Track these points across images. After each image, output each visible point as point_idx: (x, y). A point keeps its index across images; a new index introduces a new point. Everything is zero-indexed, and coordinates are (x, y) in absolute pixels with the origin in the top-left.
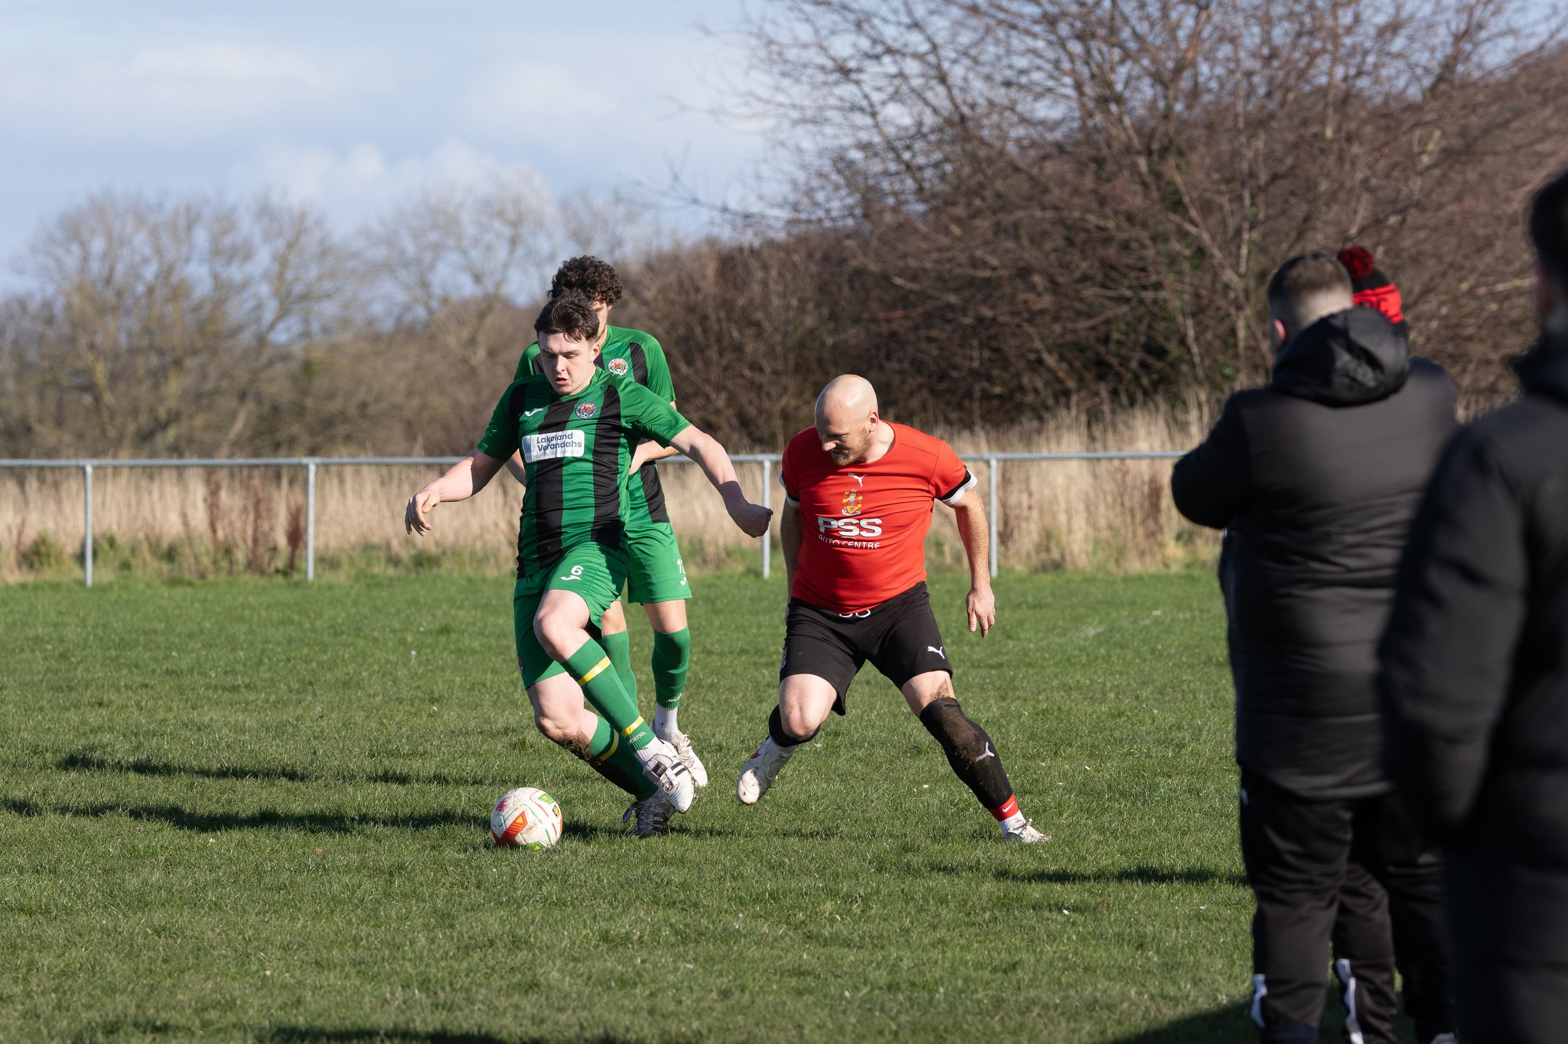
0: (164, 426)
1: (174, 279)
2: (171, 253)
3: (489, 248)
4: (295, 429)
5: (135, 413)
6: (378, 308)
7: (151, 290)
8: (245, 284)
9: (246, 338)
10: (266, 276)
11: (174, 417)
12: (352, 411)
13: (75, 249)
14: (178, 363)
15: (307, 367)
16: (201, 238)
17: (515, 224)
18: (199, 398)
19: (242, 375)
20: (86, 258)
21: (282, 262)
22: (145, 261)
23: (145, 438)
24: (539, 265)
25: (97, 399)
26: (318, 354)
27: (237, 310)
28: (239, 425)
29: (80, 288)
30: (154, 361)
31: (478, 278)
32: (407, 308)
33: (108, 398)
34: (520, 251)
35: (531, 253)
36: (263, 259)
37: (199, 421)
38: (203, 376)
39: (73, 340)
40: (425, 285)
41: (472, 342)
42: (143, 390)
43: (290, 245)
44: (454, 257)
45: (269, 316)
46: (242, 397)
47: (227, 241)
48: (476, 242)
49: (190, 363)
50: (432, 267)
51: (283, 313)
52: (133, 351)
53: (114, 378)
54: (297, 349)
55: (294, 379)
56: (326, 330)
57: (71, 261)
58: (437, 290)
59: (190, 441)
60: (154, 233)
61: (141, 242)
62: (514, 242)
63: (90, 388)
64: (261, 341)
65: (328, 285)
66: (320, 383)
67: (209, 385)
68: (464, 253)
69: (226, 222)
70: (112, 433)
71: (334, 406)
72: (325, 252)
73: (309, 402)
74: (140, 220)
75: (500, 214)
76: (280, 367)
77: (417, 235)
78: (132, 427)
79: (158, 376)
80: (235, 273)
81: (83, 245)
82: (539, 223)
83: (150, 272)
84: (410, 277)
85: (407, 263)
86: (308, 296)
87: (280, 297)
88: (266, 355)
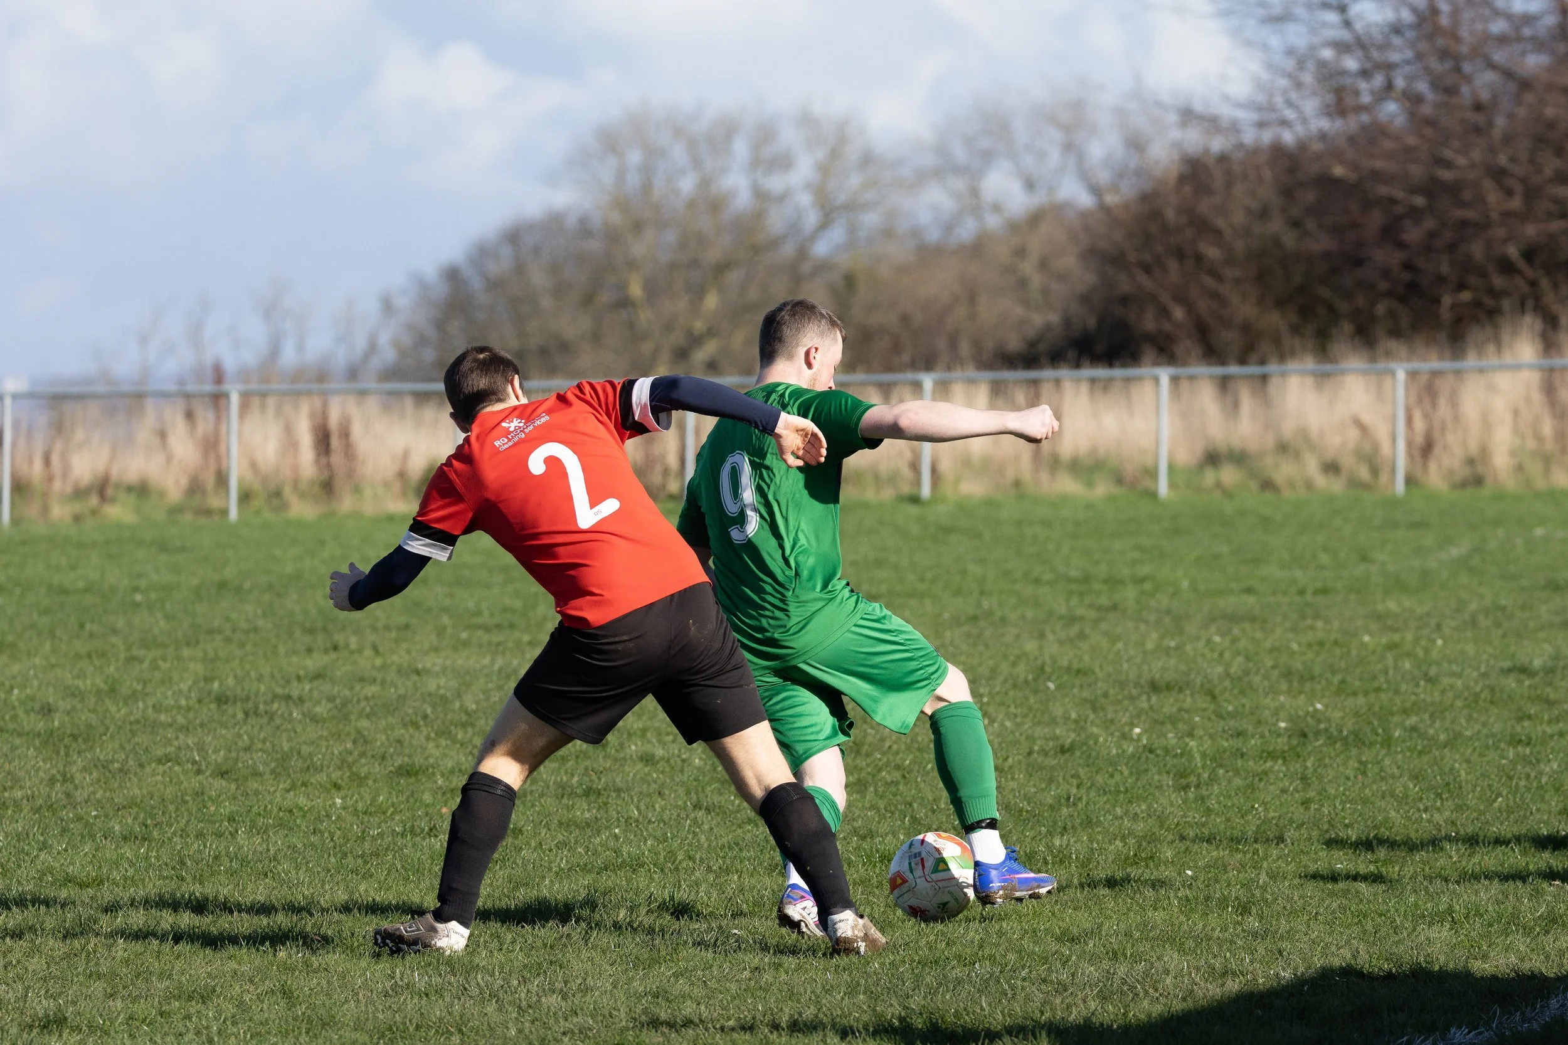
0: (697, 340)
1: (714, 189)
2: (708, 164)
3: (1042, 155)
5: (669, 330)
6: (924, 218)
7: (691, 204)
8: (782, 198)
9: (788, 250)
10: (808, 186)
11: (714, 332)
12: (895, 325)
13: (612, 162)
14: (717, 276)
15: (850, 281)
16: (741, 148)
17: (1068, 129)
18: (739, 312)
20: (622, 172)
21: (824, 170)
22: (683, 173)
23: (684, 354)
25: (635, 316)
26: (861, 265)
27: (776, 221)
29: (616, 202)
30: (694, 275)
31: (1030, 185)
32: (958, 216)
33: (646, 313)
36: (804, 170)
37: (740, 335)
38: (743, 289)
39: (609, 257)
40: (974, 192)
41: (1020, 252)
42: (682, 304)
43: (835, 154)
44: (1006, 164)
45: (810, 227)
47: (768, 150)
48: (1029, 147)
49: (732, 276)
50: (982, 176)
51: (825, 224)
52: (673, 266)
53: (650, 292)
54: (844, 261)
55: (837, 292)
56: (871, 241)
57: (607, 175)
58: (988, 199)
59: (731, 358)
60: (692, 145)
61: (679, 153)
62: (1068, 146)
63: (626, 304)
64: (802, 253)
65: (869, 196)
66: (863, 294)
67: (749, 298)
68: (1017, 159)
69: (765, 134)
70: (649, 349)
71: (879, 318)
72: (867, 159)
74: (678, 132)
75: (1054, 121)
76: (824, 279)
77: (967, 142)
78: (669, 343)
79: (698, 292)
80: (775, 183)
81: (620, 155)
82: (1093, 129)
83: (687, 185)
84: (959, 184)
85: (958, 170)
86: (852, 207)
87: (823, 207)
88: (807, 267)
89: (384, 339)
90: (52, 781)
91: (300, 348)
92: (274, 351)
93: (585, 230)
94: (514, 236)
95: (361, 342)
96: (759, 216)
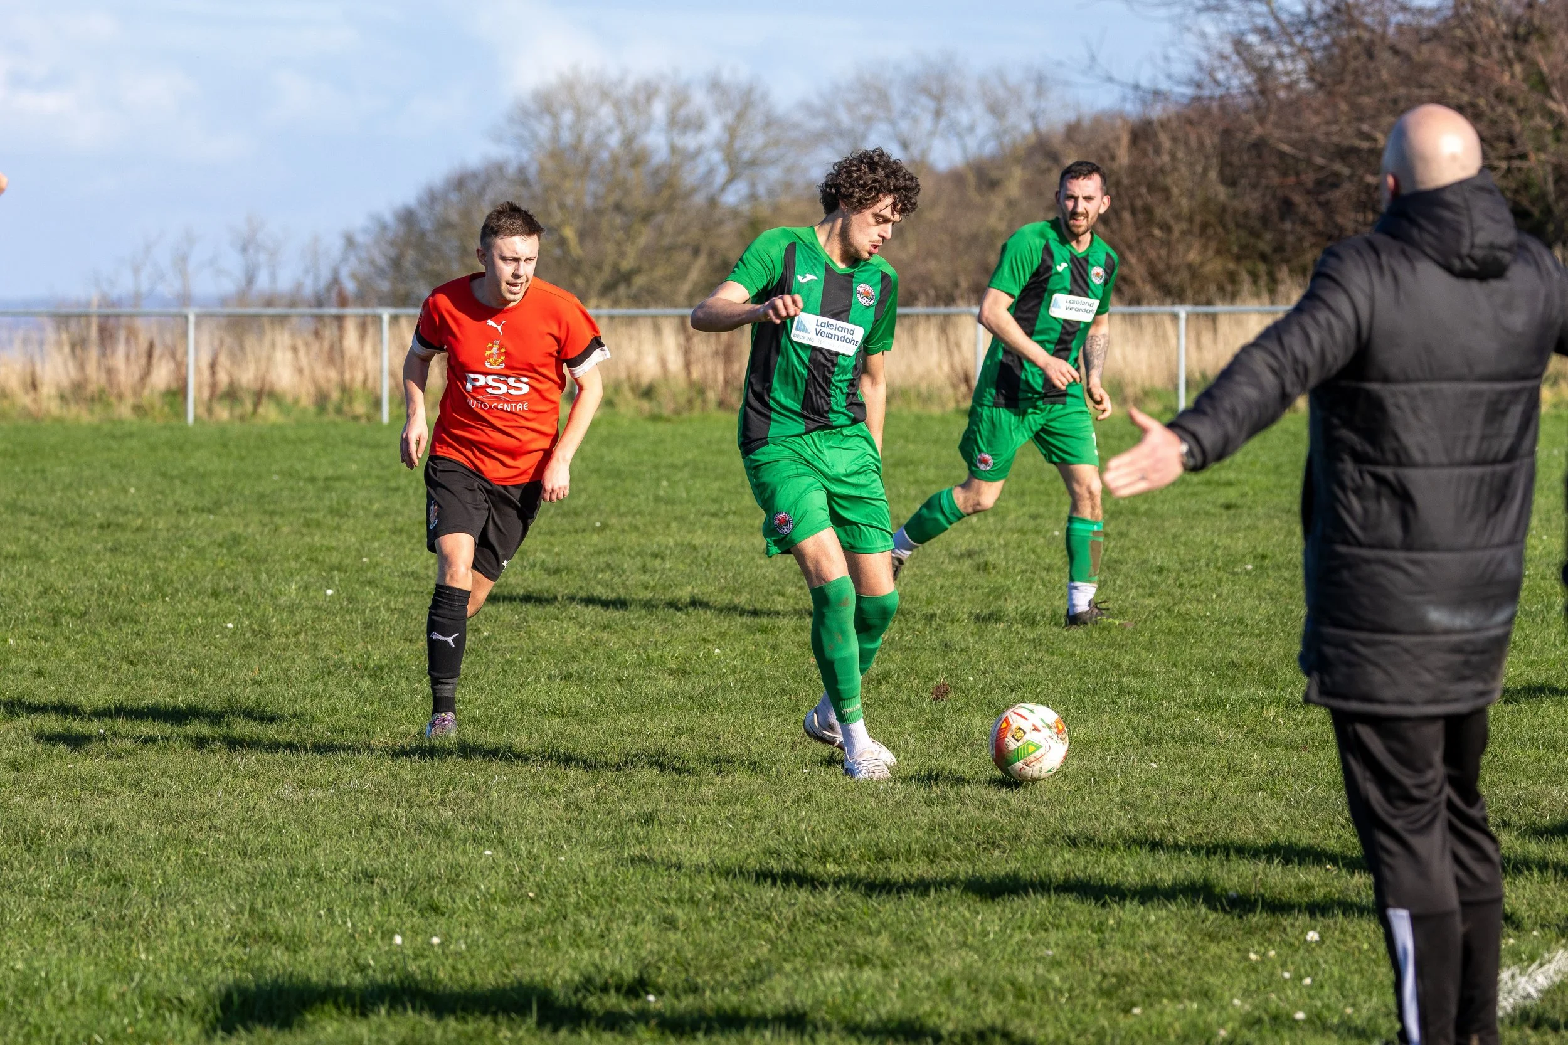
0: (626, 278)
1: (636, 146)
2: (632, 122)
3: (915, 120)
5: (599, 267)
6: (816, 174)
7: (615, 160)
8: (699, 152)
9: (699, 199)
10: (718, 145)
11: (635, 272)
13: (548, 120)
15: (754, 227)
16: (659, 110)
17: (938, 99)
18: (658, 253)
19: (695, 233)
20: (556, 129)
21: (732, 131)
22: (610, 130)
23: (609, 288)
24: (960, 136)
26: (763, 211)
27: (690, 176)
28: (693, 277)
29: (551, 155)
30: (620, 218)
31: (904, 143)
33: (577, 251)
34: (943, 123)
35: (953, 126)
36: (715, 128)
37: (658, 273)
38: (661, 233)
39: (544, 201)
42: (608, 246)
43: (740, 116)
44: (884, 127)
45: (720, 180)
46: (696, 251)
47: (683, 112)
48: (904, 114)
51: (731, 179)
52: (598, 212)
53: (582, 235)
54: (746, 210)
55: (740, 234)
56: (771, 192)
57: (543, 130)
59: (653, 292)
60: (617, 105)
61: (606, 113)
62: (938, 114)
63: (561, 243)
64: (713, 202)
65: (772, 153)
67: (666, 241)
68: (893, 123)
69: (681, 97)
72: (770, 122)
74: (605, 95)
75: (926, 91)
76: (731, 224)
77: (851, 108)
78: (597, 279)
80: (690, 142)
81: (555, 116)
82: (960, 98)
83: (614, 140)
85: (842, 133)
87: (729, 163)
88: (717, 214)
89: (346, 272)
91: (273, 277)
92: (250, 280)
93: (522, 177)
94: (460, 183)
95: (325, 275)
96: (674, 170)
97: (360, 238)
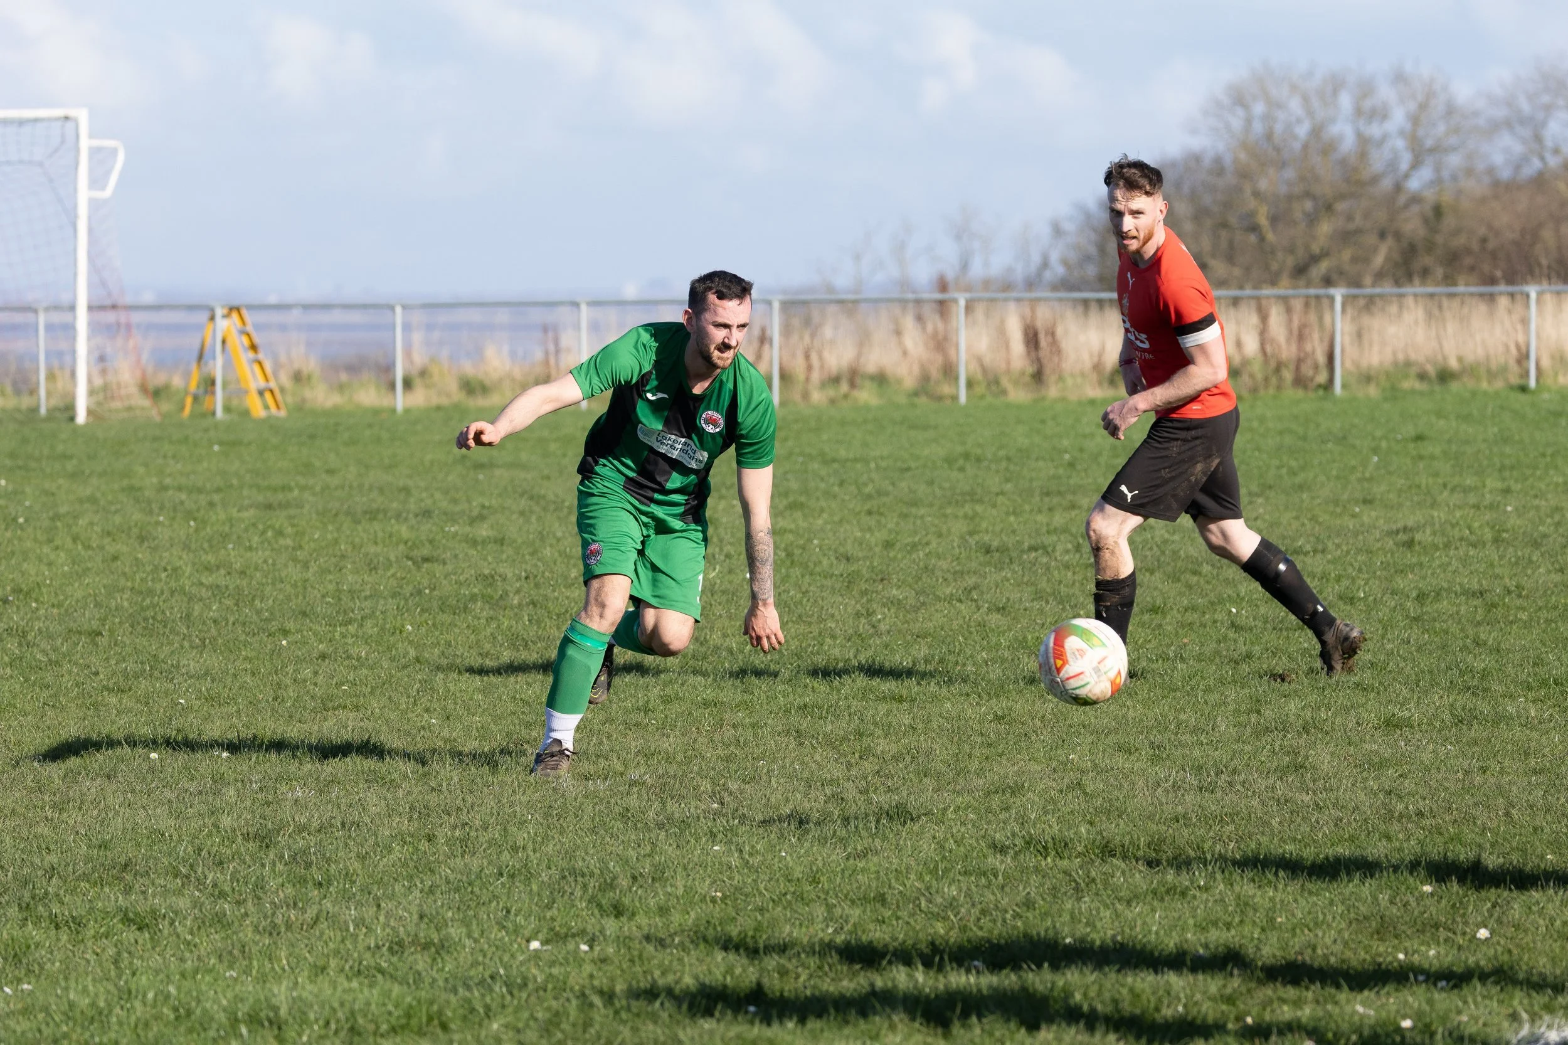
0: (1315, 259)
1: (1324, 135)
2: (1320, 113)
4: (1427, 260)
5: (1291, 250)
6: (1498, 159)
7: (1305, 147)
8: (1384, 140)
9: (1387, 184)
10: (1402, 133)
11: (1325, 254)
12: (1475, 246)
13: (1240, 112)
14: (1329, 208)
15: (1438, 211)
16: (1346, 102)
18: (1346, 237)
19: (1381, 217)
20: (1249, 121)
21: (1415, 120)
22: (1299, 121)
23: (1300, 271)
25: (1262, 239)
26: (1447, 198)
27: (1378, 161)
28: (1379, 260)
29: (1244, 145)
30: (1308, 205)
32: (1525, 159)
33: (1270, 236)
36: (1398, 118)
37: (1347, 255)
38: (1350, 218)
39: (1239, 189)
40: (1538, 138)
42: (1299, 231)
43: (1423, 107)
45: (1404, 166)
46: (1382, 235)
47: (1367, 104)
49: (1341, 207)
50: (1544, 124)
51: (1416, 164)
52: (1290, 198)
53: (1274, 220)
54: (1430, 195)
55: (1426, 221)
56: (1454, 178)
57: (1237, 123)
58: (1549, 143)
59: (1341, 273)
60: (1306, 99)
61: (1295, 105)
63: (1254, 228)
64: (1398, 188)
65: (1453, 140)
66: (1449, 222)
67: (1351, 226)
69: (1366, 89)
70: (1275, 266)
71: (1460, 241)
72: (1451, 110)
73: (1439, 239)
74: (1294, 88)
76: (1415, 209)
77: (1531, 98)
78: (1290, 261)
79: (1312, 220)
80: (1375, 130)
81: (1247, 108)
83: (1302, 131)
84: (1526, 132)
85: (1523, 121)
86: (1437, 149)
87: (1413, 150)
88: (1402, 199)
89: (1055, 257)
90: (858, 615)
91: (986, 263)
92: (965, 266)
93: (1218, 168)
95: (1036, 259)
96: (1363, 155)
97: (1069, 227)
